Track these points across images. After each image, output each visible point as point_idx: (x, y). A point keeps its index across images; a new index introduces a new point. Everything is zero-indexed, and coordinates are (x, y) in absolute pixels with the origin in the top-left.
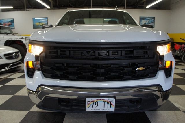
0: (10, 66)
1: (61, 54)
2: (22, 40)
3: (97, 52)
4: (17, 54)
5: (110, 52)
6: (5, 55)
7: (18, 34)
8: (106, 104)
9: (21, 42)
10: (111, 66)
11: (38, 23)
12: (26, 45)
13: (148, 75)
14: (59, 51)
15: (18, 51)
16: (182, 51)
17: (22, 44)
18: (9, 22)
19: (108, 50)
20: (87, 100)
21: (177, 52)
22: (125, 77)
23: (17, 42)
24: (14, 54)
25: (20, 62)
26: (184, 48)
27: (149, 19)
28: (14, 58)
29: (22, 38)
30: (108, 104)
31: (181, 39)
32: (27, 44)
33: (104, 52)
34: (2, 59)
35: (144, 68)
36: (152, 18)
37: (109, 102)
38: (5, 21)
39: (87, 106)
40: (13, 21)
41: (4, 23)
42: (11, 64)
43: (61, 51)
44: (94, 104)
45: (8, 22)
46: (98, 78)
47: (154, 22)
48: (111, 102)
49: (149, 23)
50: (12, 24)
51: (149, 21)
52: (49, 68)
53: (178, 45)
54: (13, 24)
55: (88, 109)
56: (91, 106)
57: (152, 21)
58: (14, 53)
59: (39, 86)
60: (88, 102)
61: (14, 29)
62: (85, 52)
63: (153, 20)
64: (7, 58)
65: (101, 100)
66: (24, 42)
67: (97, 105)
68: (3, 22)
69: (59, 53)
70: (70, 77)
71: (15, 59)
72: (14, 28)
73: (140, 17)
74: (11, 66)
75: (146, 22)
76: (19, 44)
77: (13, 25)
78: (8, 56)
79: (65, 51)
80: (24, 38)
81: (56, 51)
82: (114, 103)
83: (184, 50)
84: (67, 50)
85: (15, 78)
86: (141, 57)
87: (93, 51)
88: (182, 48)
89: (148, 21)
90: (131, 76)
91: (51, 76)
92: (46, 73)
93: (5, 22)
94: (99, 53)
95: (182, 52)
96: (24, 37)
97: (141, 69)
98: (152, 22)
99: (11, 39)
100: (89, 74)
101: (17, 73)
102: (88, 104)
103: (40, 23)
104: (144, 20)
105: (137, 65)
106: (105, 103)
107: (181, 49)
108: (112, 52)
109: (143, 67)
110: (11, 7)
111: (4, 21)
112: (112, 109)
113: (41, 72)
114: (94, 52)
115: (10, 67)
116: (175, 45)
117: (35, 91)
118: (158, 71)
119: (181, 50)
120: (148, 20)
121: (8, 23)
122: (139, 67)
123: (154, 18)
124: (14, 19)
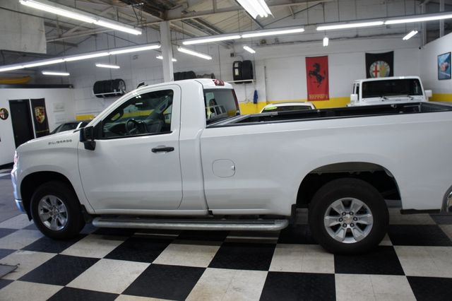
18: (446, 60)
40: (449, 58)
41: (441, 64)
50: (449, 64)
72: (450, 75)
77: (450, 67)
111: (442, 60)
121: (445, 64)
124: (450, 53)
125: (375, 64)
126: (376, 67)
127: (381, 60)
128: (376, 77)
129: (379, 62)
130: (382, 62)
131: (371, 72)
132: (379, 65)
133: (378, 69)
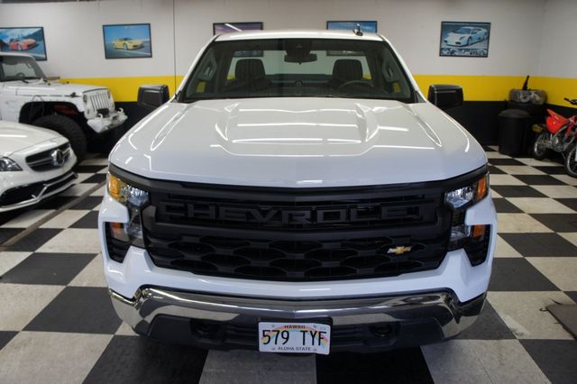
0: (45, 188)
1: (196, 214)
2: (73, 101)
3: (285, 213)
4: (64, 153)
5: (320, 213)
6: (29, 159)
7: (59, 78)
8: (308, 336)
9: (72, 107)
10: (320, 246)
11: (121, 40)
12: (86, 115)
13: (420, 265)
14: (191, 206)
15: (64, 140)
16: (570, 137)
17: (73, 112)
18: (29, 37)
19: (314, 207)
20: (263, 326)
21: (554, 141)
22: (358, 270)
23: (59, 106)
24: (55, 152)
25: (73, 173)
26: (573, 129)
27: (472, 28)
28: (56, 164)
29: (73, 95)
30: (313, 337)
31: (566, 99)
32: (88, 113)
33: (303, 215)
34: (21, 170)
35: (408, 249)
36: (483, 27)
37: (316, 332)
38: (16, 34)
39: (262, 340)
40: (40, 35)
41: (12, 40)
42: (49, 185)
43: (197, 207)
44: (280, 336)
45: (25, 38)
46: (288, 274)
47: (488, 38)
48: (320, 333)
49: (470, 42)
50: (38, 42)
51: (472, 35)
52: (165, 244)
53: (557, 117)
54: (41, 43)
55: (263, 348)
56: (273, 340)
57: (482, 37)
58: (55, 149)
59: (143, 287)
60: (264, 331)
61: (46, 59)
62: (254, 212)
63: (484, 31)
64: (36, 168)
65: (295, 327)
66: (81, 107)
67: (287, 338)
68: (7, 37)
69: (192, 211)
70: (221, 269)
71: (58, 167)
72: (44, 56)
73: (443, 22)
74: (49, 190)
75: (461, 38)
76: (66, 112)
77: (42, 46)
78: (39, 161)
79: (206, 207)
80: (81, 94)
81: (182, 205)
82: (327, 336)
83: (574, 133)
84: (211, 204)
85: (61, 227)
86: (399, 220)
87: (276, 211)
88: (570, 128)
89: (467, 36)
90: (373, 269)
91: (172, 263)
92: (158, 255)
93: (15, 37)
94: (291, 216)
95: (568, 141)
96: (79, 93)
97: (399, 250)
98: (480, 40)
99: (39, 99)
100: (266, 264)
101: (67, 211)
102: (264, 336)
103: (126, 42)
104: (454, 32)
105: (391, 241)
106: (306, 334)
107: (566, 130)
108: (325, 214)
109: (406, 246)
111: (13, 35)
112: (324, 349)
113: (144, 250)
114: (279, 213)
115: (44, 193)
116: (549, 115)
117: (131, 297)
118: (449, 253)
119: (566, 135)
120: (468, 31)
121: (25, 41)
122: (394, 247)
123: (487, 26)
124: (42, 28)
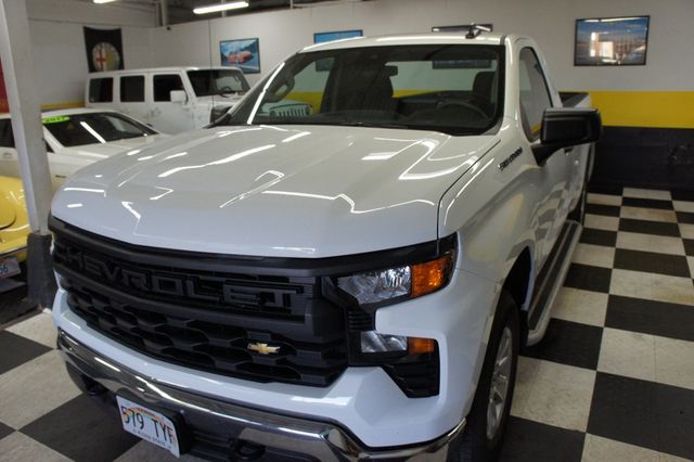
8: (160, 428)
13: (299, 376)
18: (246, 49)
20: (120, 401)
22: (216, 363)
30: (163, 430)
35: (273, 350)
37: (165, 426)
38: (234, 48)
40: (254, 47)
41: (231, 53)
44: (136, 417)
45: (242, 50)
50: (253, 54)
54: (255, 55)
55: (125, 427)
61: (259, 72)
65: (146, 413)
67: (143, 424)
72: (257, 68)
77: (256, 58)
82: (174, 434)
93: (234, 50)
97: (264, 348)
110: (245, 5)
111: (232, 47)
118: (349, 369)
121: (242, 53)
122: (254, 342)
124: (257, 40)
125: (99, 47)
126: (100, 51)
127: (106, 41)
128: (102, 70)
129: (103, 45)
130: (108, 45)
131: (95, 59)
132: (104, 50)
133: (104, 56)
